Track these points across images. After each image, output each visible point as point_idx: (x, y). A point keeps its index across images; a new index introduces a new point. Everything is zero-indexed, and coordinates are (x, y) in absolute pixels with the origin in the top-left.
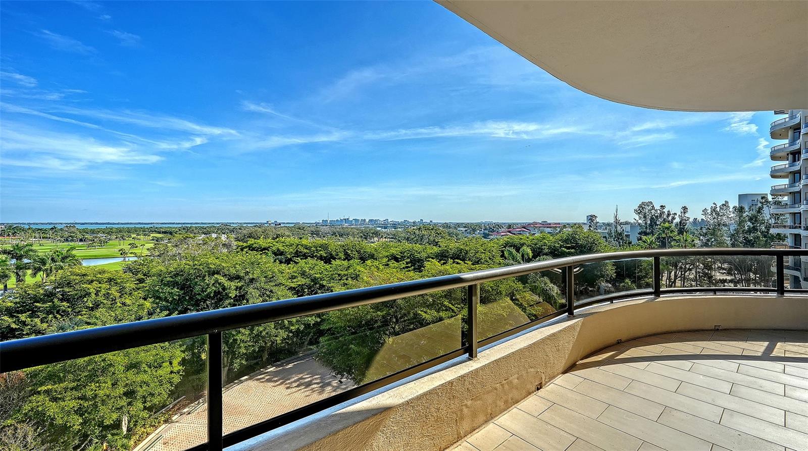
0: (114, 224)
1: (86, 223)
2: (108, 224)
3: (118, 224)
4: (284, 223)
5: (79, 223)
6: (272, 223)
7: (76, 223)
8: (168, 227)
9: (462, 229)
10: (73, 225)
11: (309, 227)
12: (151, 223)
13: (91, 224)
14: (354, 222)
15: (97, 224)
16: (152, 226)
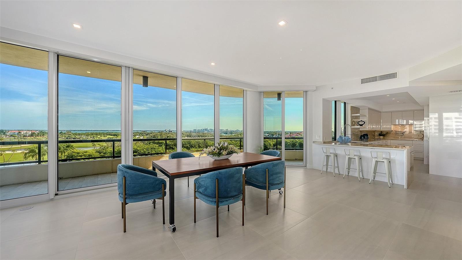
0: (89, 131)
1: (76, 130)
2: (87, 130)
3: (91, 131)
4: (174, 131)
5: (73, 130)
6: (168, 131)
7: (71, 130)
8: (116, 133)
9: (266, 134)
10: (69, 131)
11: (187, 133)
12: (108, 131)
13: (79, 131)
14: (210, 131)
15: (81, 130)
16: (108, 132)
